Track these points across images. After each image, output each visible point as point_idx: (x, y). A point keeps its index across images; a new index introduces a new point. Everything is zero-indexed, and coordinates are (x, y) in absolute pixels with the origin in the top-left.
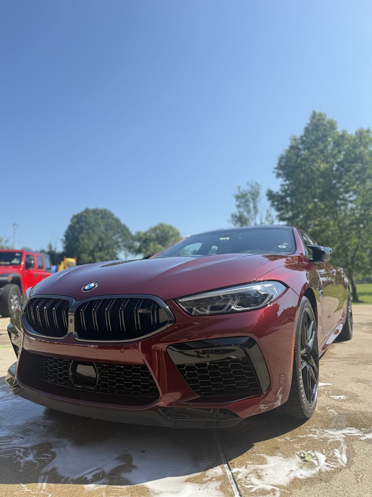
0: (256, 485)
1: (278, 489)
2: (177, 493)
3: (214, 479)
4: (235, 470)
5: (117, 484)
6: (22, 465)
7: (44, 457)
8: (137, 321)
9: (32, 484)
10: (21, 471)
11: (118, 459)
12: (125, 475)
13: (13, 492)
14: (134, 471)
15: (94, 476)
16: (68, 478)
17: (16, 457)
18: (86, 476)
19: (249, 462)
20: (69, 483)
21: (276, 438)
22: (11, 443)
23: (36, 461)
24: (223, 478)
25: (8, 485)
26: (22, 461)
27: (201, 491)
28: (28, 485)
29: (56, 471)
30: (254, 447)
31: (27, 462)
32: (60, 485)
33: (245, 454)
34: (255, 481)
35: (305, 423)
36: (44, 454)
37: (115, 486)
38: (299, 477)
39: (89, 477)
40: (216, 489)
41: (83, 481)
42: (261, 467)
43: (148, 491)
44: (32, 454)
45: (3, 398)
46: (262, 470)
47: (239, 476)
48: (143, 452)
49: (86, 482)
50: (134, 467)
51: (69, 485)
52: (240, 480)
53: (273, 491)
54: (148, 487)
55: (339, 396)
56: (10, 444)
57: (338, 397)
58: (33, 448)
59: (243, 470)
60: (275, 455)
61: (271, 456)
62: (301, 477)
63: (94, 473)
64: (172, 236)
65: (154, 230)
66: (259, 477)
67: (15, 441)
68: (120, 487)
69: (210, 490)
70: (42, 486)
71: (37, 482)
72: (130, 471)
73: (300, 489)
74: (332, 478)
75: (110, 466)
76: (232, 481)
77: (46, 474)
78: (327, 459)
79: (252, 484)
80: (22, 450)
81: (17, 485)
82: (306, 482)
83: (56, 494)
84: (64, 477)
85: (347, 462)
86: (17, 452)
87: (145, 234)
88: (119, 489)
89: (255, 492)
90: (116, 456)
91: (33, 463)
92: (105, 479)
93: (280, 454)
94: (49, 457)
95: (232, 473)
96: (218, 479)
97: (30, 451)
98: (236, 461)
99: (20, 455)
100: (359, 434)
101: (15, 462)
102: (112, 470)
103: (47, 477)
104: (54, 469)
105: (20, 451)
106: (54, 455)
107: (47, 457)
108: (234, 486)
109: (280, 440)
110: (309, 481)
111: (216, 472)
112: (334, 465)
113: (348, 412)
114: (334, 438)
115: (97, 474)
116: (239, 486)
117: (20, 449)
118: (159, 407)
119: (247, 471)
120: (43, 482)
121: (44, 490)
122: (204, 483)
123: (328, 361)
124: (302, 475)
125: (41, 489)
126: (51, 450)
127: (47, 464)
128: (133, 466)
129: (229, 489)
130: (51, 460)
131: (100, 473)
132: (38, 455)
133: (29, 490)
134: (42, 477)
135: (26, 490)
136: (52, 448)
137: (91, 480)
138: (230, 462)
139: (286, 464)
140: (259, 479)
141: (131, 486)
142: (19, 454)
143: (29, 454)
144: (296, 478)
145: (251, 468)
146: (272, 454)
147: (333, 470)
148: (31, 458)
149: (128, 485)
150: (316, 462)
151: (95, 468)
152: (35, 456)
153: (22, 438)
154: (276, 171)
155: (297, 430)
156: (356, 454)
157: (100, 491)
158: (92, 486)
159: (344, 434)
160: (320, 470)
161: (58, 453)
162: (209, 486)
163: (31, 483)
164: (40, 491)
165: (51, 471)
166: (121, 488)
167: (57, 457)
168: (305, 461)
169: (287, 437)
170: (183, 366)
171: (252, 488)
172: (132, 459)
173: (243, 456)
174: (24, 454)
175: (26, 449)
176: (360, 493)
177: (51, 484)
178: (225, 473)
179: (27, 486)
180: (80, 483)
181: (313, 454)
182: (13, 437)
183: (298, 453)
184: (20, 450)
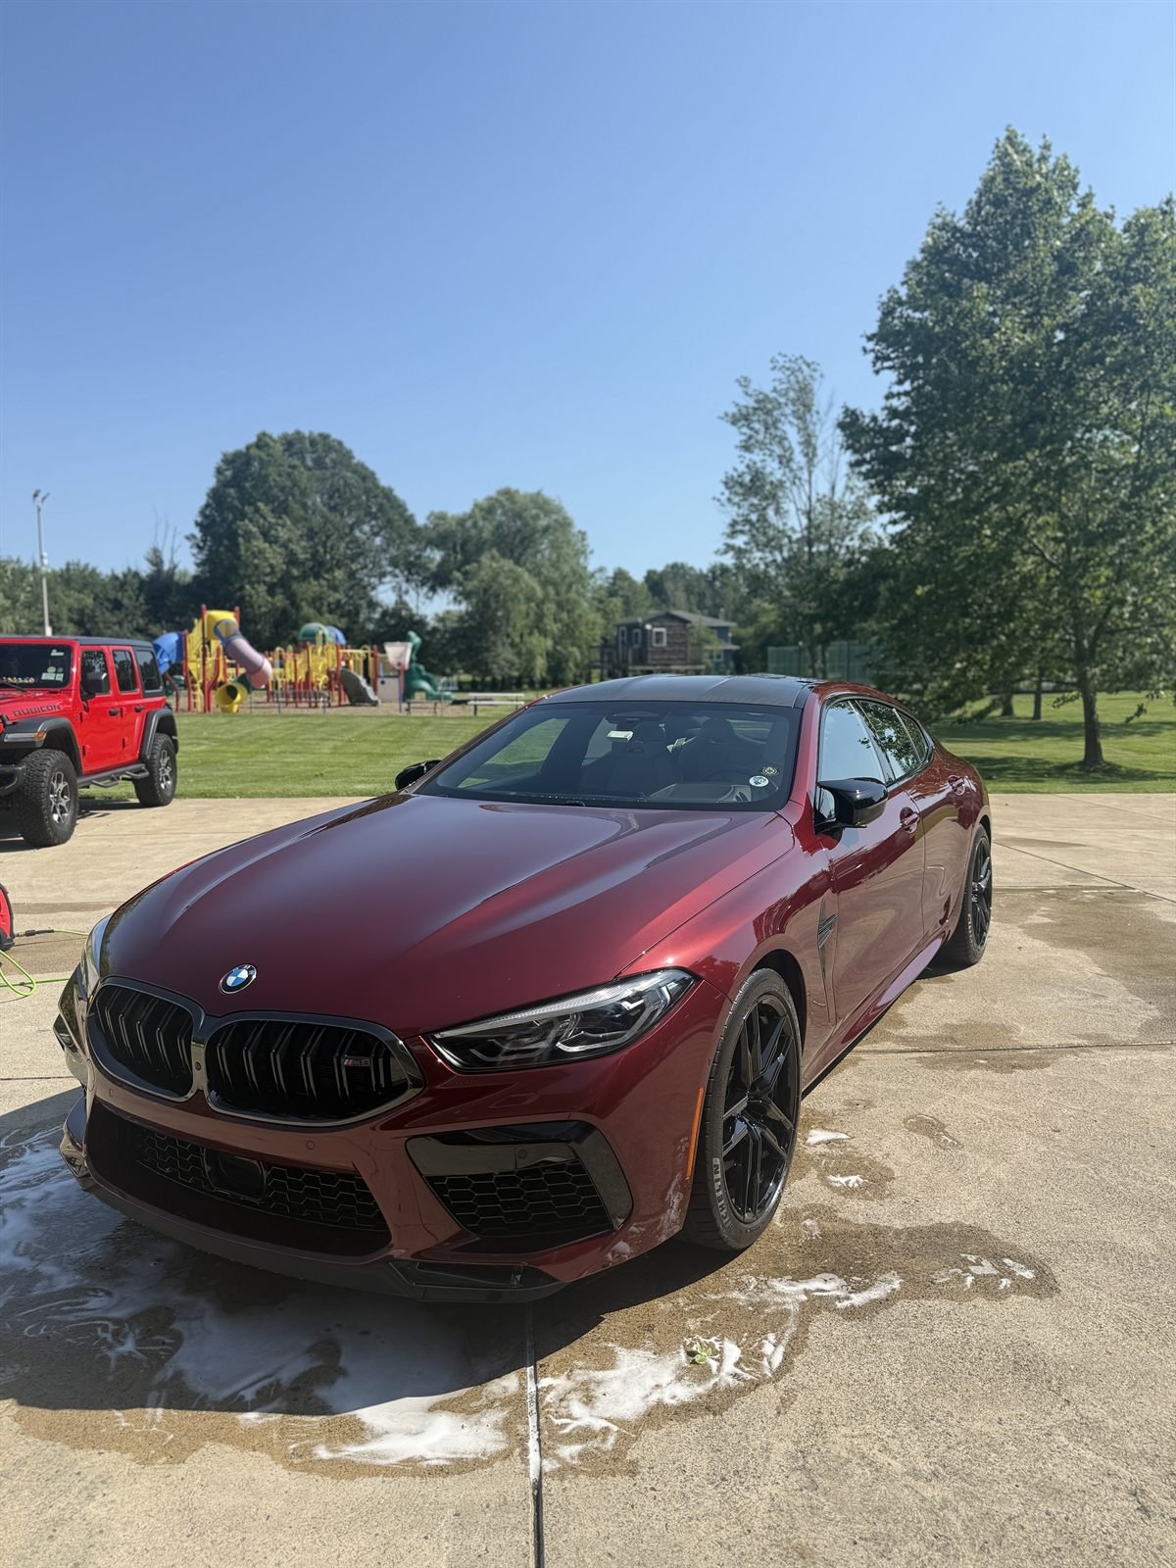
0: (576, 1419)
1: (615, 1428)
2: (417, 1434)
3: (497, 1404)
4: (544, 1382)
5: (302, 1414)
6: (113, 1363)
7: (156, 1343)
8: (343, 1082)
9: (134, 1410)
10: (110, 1378)
11: (310, 1351)
12: (322, 1393)
13: (97, 1428)
14: (340, 1381)
15: (258, 1393)
16: (206, 1396)
17: (99, 1345)
18: (242, 1393)
19: (580, 1364)
20: (208, 1410)
21: (656, 1301)
22: (84, 1306)
23: (140, 1355)
24: (516, 1402)
25: (87, 1412)
26: (112, 1354)
27: (466, 1430)
28: (126, 1411)
29: (183, 1378)
30: (603, 1325)
31: (122, 1358)
32: (189, 1413)
33: (576, 1344)
34: (577, 1408)
35: (736, 1260)
36: (158, 1337)
37: (298, 1417)
38: (668, 1401)
39: (249, 1395)
40: (496, 1427)
41: (237, 1405)
42: (600, 1375)
43: (362, 1429)
44: (131, 1335)
45: (57, 1172)
46: (599, 1383)
47: (549, 1398)
48: (364, 1333)
49: (244, 1407)
50: (342, 1372)
51: (209, 1413)
52: (549, 1405)
53: (606, 1431)
54: (363, 1419)
55: (846, 1179)
56: (83, 1310)
57: (843, 1180)
58: (133, 1320)
59: (560, 1383)
60: (638, 1347)
61: (630, 1347)
62: (674, 1402)
63: (258, 1386)
64: (546, 530)
65: (488, 509)
66: (589, 1400)
67: (94, 1303)
68: (307, 1418)
69: (483, 1430)
70: (154, 1415)
71: (144, 1406)
72: (333, 1382)
73: (660, 1427)
74: (730, 1403)
75: (292, 1369)
76: (532, 1408)
77: (161, 1386)
78: (740, 1359)
79: (569, 1416)
80: (111, 1327)
81: (105, 1413)
82: (676, 1413)
83: (182, 1433)
84: (198, 1394)
85: (779, 1368)
86: (99, 1329)
87: (461, 522)
88: (305, 1423)
89: (569, 1435)
90: (307, 1343)
91: (135, 1359)
92: (279, 1400)
93: (649, 1343)
94: (169, 1344)
95: (537, 1390)
96: (506, 1402)
97: (127, 1329)
98: (553, 1359)
99: (105, 1338)
100: (838, 1293)
101: (98, 1355)
102: (297, 1379)
103: (164, 1394)
104: (178, 1375)
105: (105, 1329)
106: (178, 1339)
107: (164, 1343)
108: (532, 1421)
109: (662, 1306)
110: (684, 1411)
111: (505, 1388)
112: (750, 1373)
113: (843, 1227)
114: (780, 1304)
115: (264, 1388)
116: (542, 1420)
117: (106, 1322)
118: (391, 1259)
119: (570, 1385)
120: (156, 1406)
121: (159, 1425)
122: (475, 1412)
123: (876, 1052)
124: (674, 1397)
125: (153, 1422)
126: (172, 1327)
127: (164, 1362)
128: (341, 1368)
129: (519, 1427)
130: (171, 1354)
131: (271, 1385)
132: (144, 1339)
133: (128, 1424)
134: (154, 1394)
135: (124, 1424)
136: (172, 1320)
137: (252, 1402)
138: (540, 1362)
139: (653, 1369)
140: (586, 1404)
141: (330, 1418)
142: (104, 1335)
143: (125, 1336)
144: (660, 1404)
145: (578, 1378)
146: (633, 1343)
147: (742, 1384)
148: (129, 1346)
149: (324, 1414)
150: (714, 1365)
151: (261, 1374)
152: (138, 1343)
153: (109, 1294)
154: (870, 345)
155: (709, 1280)
156: (807, 1346)
157: (265, 1429)
158: (252, 1416)
159: (806, 1292)
160: (716, 1384)
161: (186, 1335)
162: (484, 1420)
163: (132, 1407)
164: (151, 1426)
165: (172, 1378)
166: (309, 1423)
167: (185, 1344)
168: (694, 1362)
169: (681, 1298)
170: (442, 1178)
171: (567, 1425)
172: (339, 1351)
173: (572, 1348)
174: (116, 1334)
175: (117, 1321)
176: (771, 1440)
177: (172, 1411)
178: (524, 1388)
179: (124, 1415)
180: (230, 1410)
181: (717, 1345)
182: (89, 1289)
183: (688, 1341)
184: (107, 1326)
